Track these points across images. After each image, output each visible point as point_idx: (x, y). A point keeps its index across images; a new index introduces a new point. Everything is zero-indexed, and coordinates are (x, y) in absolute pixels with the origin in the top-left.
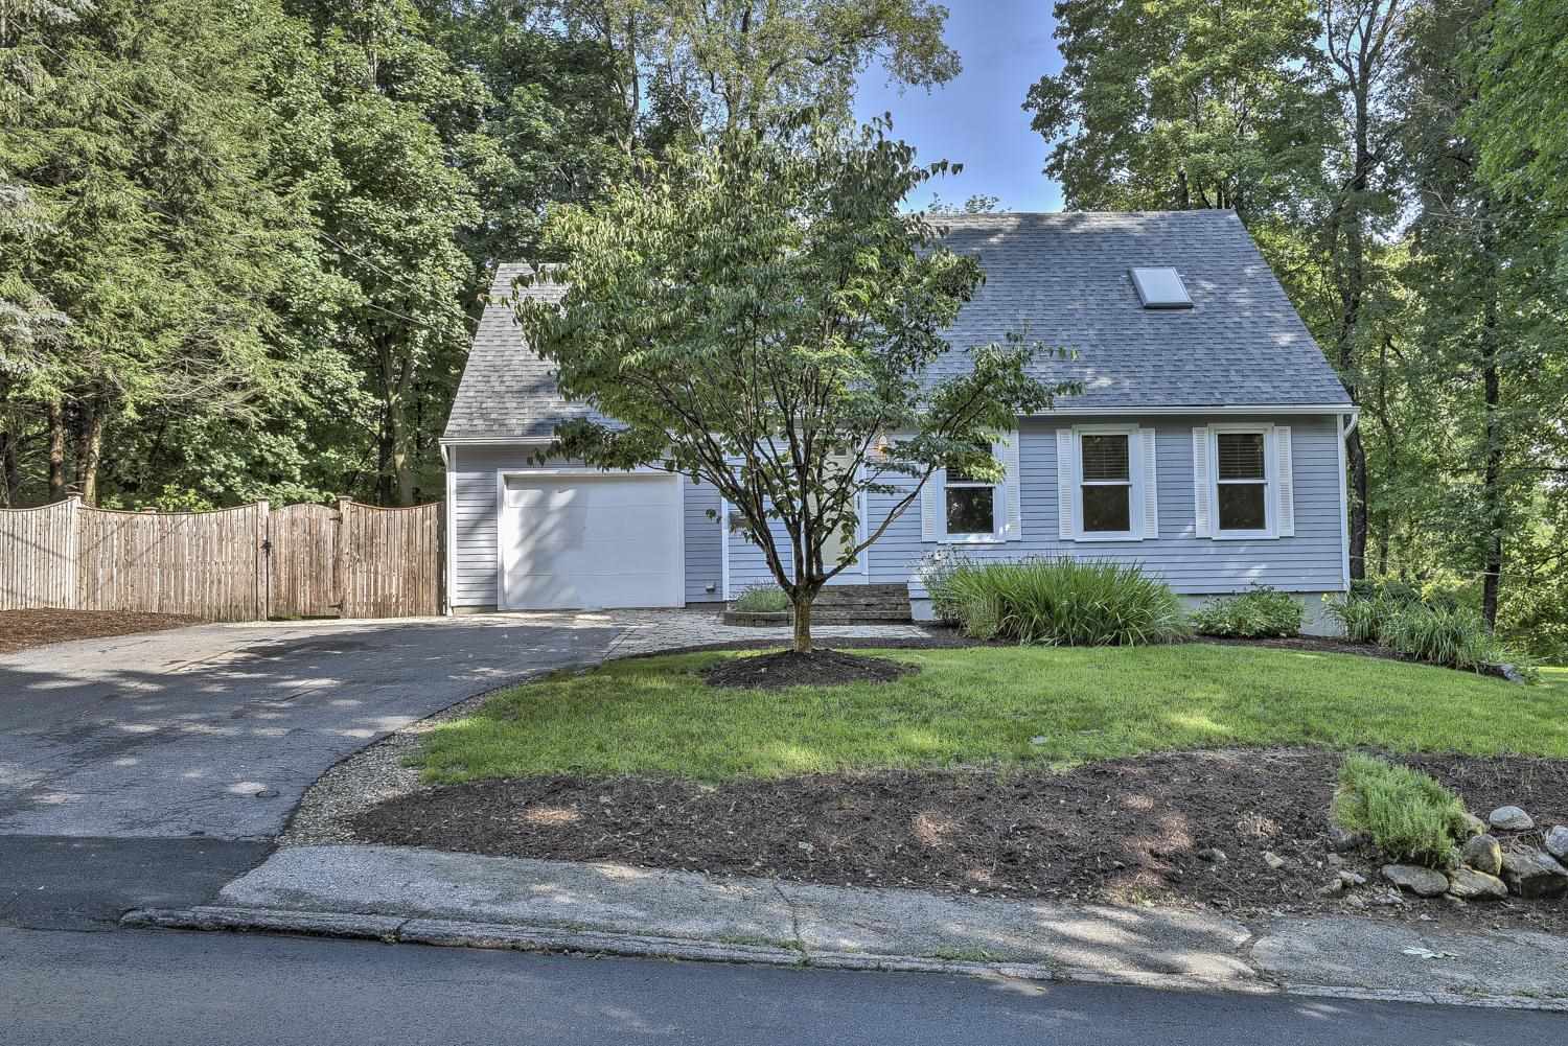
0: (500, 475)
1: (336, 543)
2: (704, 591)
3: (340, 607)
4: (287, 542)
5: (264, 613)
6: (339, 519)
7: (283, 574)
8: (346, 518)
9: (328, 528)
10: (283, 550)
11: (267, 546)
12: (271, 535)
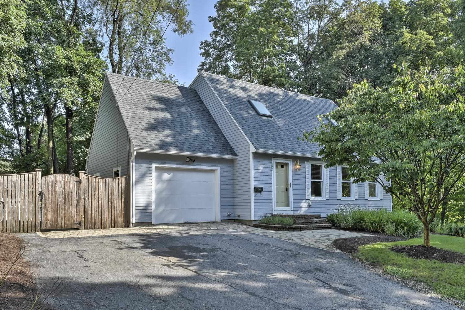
0: (154, 166)
1: (78, 193)
2: (226, 215)
3: (80, 224)
4: (52, 192)
5: (39, 228)
6: (80, 182)
7: (50, 208)
8: (83, 182)
9: (74, 187)
10: (50, 196)
11: (41, 194)
12: (44, 188)
